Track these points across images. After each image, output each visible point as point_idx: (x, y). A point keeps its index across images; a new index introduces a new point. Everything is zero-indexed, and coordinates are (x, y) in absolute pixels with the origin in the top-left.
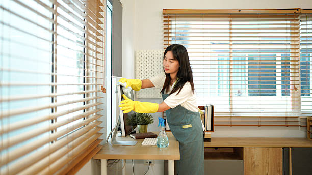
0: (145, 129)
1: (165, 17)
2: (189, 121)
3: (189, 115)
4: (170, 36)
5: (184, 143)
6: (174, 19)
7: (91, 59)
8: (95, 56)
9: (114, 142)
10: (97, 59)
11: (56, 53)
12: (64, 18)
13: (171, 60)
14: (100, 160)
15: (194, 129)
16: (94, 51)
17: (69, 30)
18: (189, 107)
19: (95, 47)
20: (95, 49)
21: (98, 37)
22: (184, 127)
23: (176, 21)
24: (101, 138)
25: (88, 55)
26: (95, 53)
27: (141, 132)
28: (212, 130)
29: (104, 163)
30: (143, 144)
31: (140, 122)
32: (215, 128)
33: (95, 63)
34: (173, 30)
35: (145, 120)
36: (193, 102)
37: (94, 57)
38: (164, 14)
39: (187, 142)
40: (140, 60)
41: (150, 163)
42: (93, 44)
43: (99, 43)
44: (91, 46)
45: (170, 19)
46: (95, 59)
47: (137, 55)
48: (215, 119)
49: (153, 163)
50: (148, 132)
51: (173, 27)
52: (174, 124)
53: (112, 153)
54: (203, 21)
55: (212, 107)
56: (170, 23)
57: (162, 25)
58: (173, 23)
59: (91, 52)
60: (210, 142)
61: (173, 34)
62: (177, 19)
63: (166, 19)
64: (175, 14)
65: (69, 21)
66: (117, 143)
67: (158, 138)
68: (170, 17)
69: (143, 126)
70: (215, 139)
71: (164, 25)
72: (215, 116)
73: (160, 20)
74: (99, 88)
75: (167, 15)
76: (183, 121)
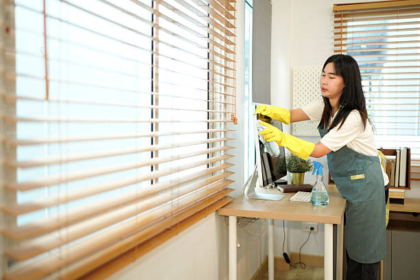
0: (301, 178)
1: (336, 16)
2: (361, 169)
3: (360, 161)
4: (345, 45)
5: (353, 202)
6: (351, 18)
7: (217, 77)
8: (223, 73)
9: (251, 194)
10: (226, 77)
11: (157, 67)
12: (167, 18)
13: (332, 76)
14: (228, 217)
15: (367, 181)
16: (222, 66)
17: (174, 34)
18: (360, 148)
19: (223, 60)
20: (223, 63)
21: (228, 46)
22: (353, 178)
23: (353, 21)
24: (231, 186)
25: (214, 72)
26: (223, 69)
27: (294, 183)
28: (407, 186)
29: (233, 222)
30: (291, 199)
31: (293, 169)
32: (412, 183)
33: (223, 82)
34: (349, 36)
35: (301, 167)
36: (367, 140)
37: (221, 75)
38: (336, 11)
39: (357, 201)
40: (298, 81)
41: (312, 229)
42: (221, 57)
43: (229, 56)
44: (218, 59)
45: (343, 19)
46: (223, 78)
47: (294, 73)
48: (412, 170)
49: (315, 230)
50: (304, 183)
51: (349, 30)
52: (338, 174)
53: (247, 208)
54: (398, 18)
55: (408, 150)
56: (344, 24)
57: (332, 28)
58: (349, 24)
59: (218, 68)
60: (403, 203)
61: (348, 41)
62: (355, 18)
63: (339, 19)
64: (353, 10)
65: (174, 22)
66: (255, 195)
67: (313, 191)
68: (345, 15)
69: (298, 174)
70: (412, 201)
71: (335, 28)
72: (411, 165)
73: (329, 21)
74: (229, 118)
75: (340, 13)
76: (352, 169)
